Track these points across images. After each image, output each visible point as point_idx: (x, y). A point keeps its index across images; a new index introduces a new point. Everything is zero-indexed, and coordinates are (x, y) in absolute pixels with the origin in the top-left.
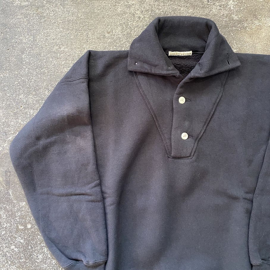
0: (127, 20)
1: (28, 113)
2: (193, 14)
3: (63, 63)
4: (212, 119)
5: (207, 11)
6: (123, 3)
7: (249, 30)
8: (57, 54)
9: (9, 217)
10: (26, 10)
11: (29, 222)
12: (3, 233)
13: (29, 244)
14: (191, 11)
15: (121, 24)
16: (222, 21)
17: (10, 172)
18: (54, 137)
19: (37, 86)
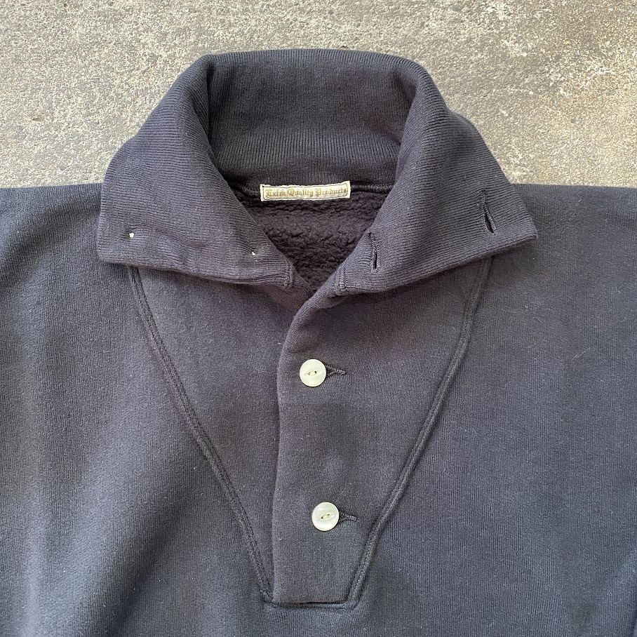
2: (357, 39)
7: (567, 95)
16: (463, 63)
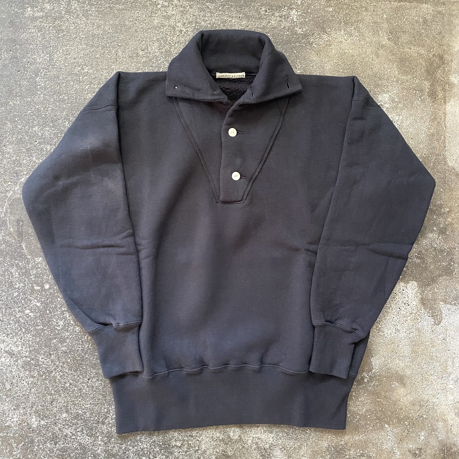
0: (166, 34)
1: (45, 149)
2: (248, 26)
3: (87, 87)
4: (269, 156)
5: (264, 23)
6: (160, 13)
7: (316, 46)
8: (80, 77)
9: (23, 276)
10: (40, 22)
11: (47, 282)
12: (16, 294)
13: (47, 308)
14: (244, 22)
15: (158, 40)
16: (283, 35)
17: (23, 221)
18: (76, 177)
19: (55, 116)
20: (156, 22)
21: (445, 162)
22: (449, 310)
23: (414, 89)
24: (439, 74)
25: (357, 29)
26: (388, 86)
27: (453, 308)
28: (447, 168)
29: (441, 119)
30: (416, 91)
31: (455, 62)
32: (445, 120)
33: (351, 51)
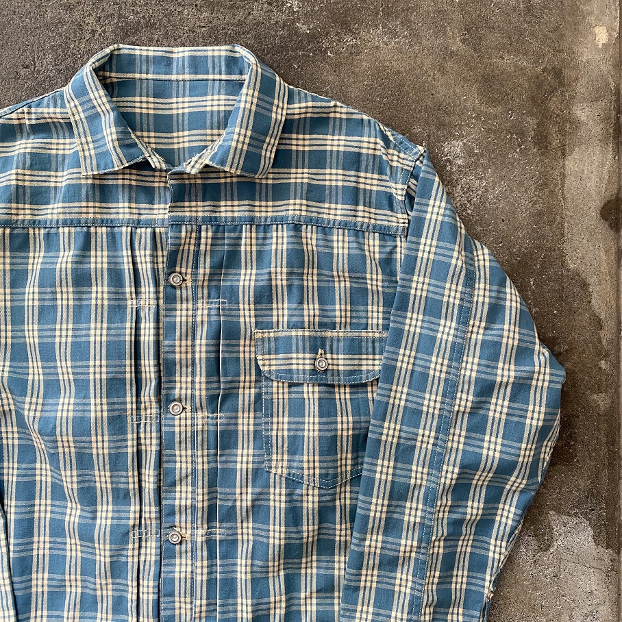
20: (49, 15)
21: (563, 262)
22: (565, 524)
23: (509, 132)
24: (553, 104)
25: (406, 23)
26: (461, 126)
27: (573, 521)
28: (565, 273)
29: (555, 185)
30: (512, 134)
31: (582, 81)
32: (563, 186)
33: (394, 63)
